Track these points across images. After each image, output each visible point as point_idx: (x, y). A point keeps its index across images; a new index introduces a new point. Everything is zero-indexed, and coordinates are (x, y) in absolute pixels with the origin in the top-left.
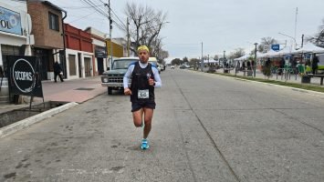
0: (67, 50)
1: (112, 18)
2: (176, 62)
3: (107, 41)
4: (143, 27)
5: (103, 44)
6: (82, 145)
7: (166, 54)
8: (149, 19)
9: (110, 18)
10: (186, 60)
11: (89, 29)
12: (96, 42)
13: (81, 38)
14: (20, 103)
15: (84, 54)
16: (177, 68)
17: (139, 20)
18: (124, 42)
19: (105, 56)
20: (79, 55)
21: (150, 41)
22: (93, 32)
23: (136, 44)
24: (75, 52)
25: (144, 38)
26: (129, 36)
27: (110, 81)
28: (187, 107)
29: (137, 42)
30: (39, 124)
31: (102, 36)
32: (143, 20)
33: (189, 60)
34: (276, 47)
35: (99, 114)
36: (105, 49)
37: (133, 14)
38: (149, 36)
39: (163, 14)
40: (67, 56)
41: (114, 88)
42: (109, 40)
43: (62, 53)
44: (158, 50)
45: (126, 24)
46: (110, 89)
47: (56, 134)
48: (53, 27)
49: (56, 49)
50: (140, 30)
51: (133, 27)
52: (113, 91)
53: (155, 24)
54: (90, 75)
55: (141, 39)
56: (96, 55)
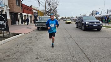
0: (23, 13)
1: (39, 2)
2: (62, 18)
3: (38, 11)
4: (51, 6)
5: (36, 12)
6: (21, 57)
7: (59, 16)
8: (53, 3)
9: (39, 1)
10: (65, 18)
11: (31, 6)
12: (34, 11)
13: (29, 9)
14: (1, 34)
15: (30, 15)
16: (63, 21)
17: (50, 3)
18: (44, 11)
19: (37, 16)
20: (28, 15)
21: (53, 11)
22: (33, 7)
23: (48, 12)
24: (26, 14)
25: (51, 9)
26: (46, 9)
27: (38, 25)
28: (69, 36)
29: (49, 11)
30: (6, 44)
31: (36, 9)
32: (51, 3)
33: (67, 18)
35: (33, 39)
36: (37, 13)
37: (47, 1)
38: (53, 9)
39: (58, 1)
40: (23, 16)
41: (40, 28)
42: (39, 10)
43: (21, 14)
44: (56, 14)
45: (45, 4)
46: (38, 28)
47: (11, 49)
48: (18, 5)
49: (19, 13)
50: (50, 7)
51: (47, 6)
52: (39, 29)
53: (55, 5)
54: (32, 23)
55: (50, 10)
56: (34, 16)
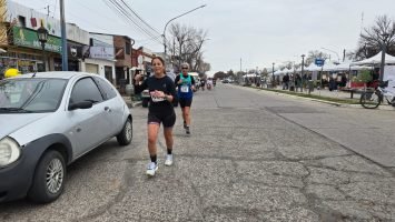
4: (185, 43)
5: (149, 60)
7: (208, 67)
10: (231, 73)
11: (141, 48)
22: (144, 51)
29: (180, 56)
31: (150, 54)
34: (320, 62)
38: (191, 52)
50: (183, 47)
